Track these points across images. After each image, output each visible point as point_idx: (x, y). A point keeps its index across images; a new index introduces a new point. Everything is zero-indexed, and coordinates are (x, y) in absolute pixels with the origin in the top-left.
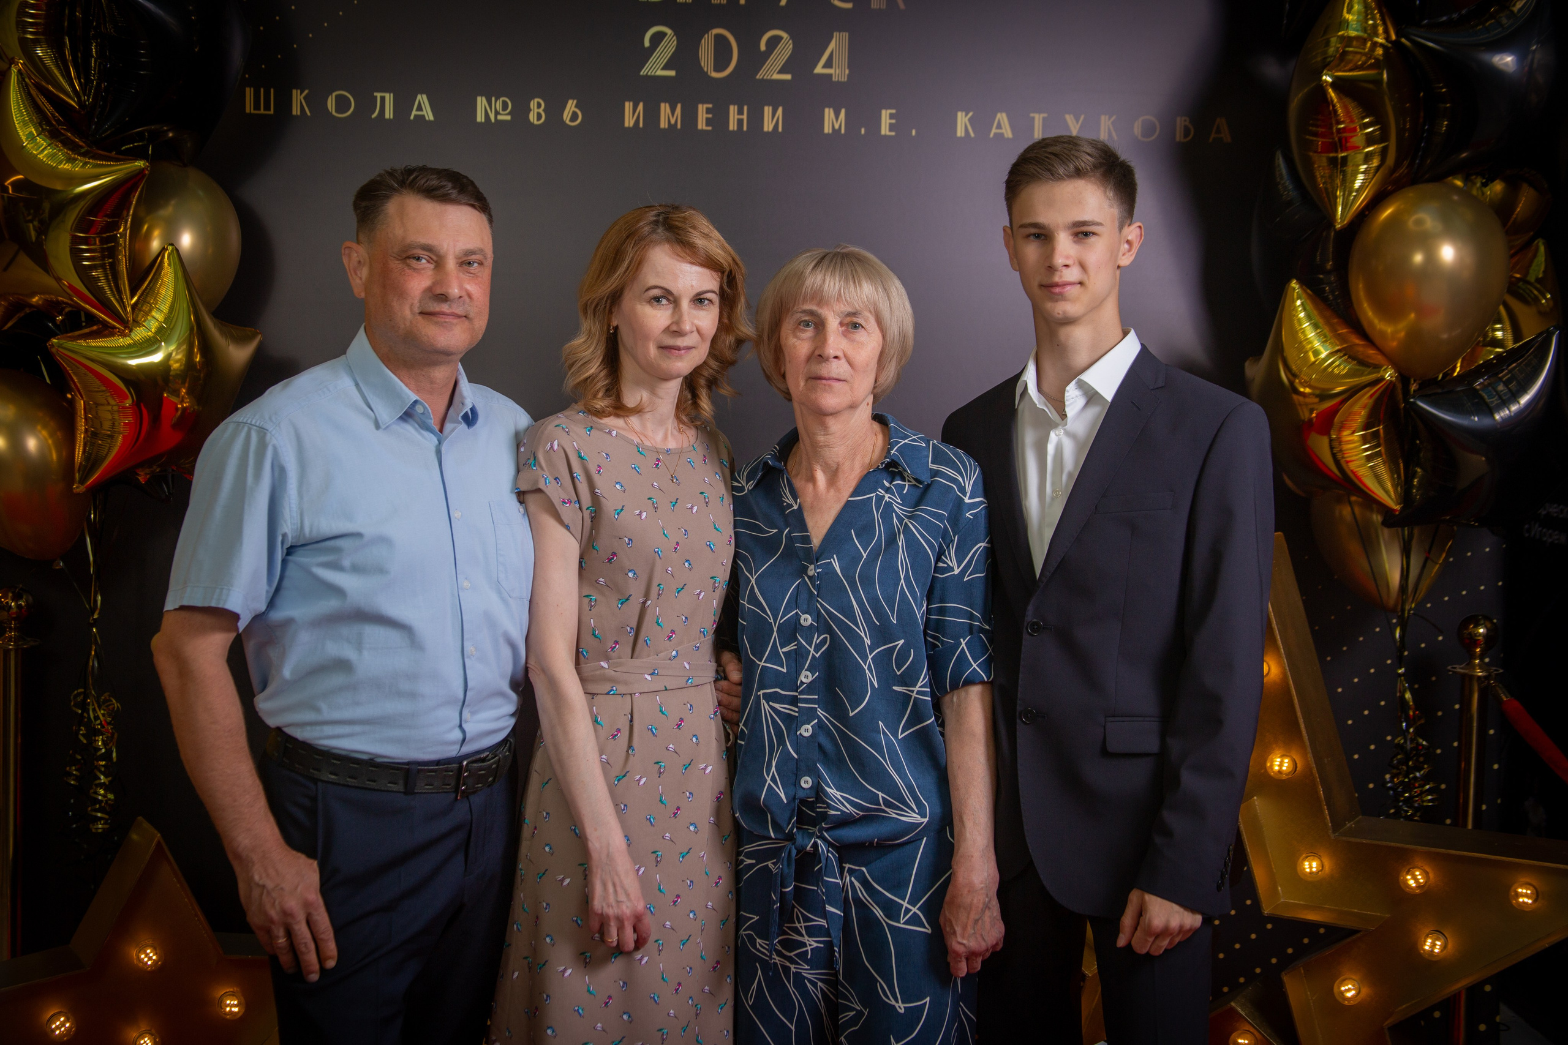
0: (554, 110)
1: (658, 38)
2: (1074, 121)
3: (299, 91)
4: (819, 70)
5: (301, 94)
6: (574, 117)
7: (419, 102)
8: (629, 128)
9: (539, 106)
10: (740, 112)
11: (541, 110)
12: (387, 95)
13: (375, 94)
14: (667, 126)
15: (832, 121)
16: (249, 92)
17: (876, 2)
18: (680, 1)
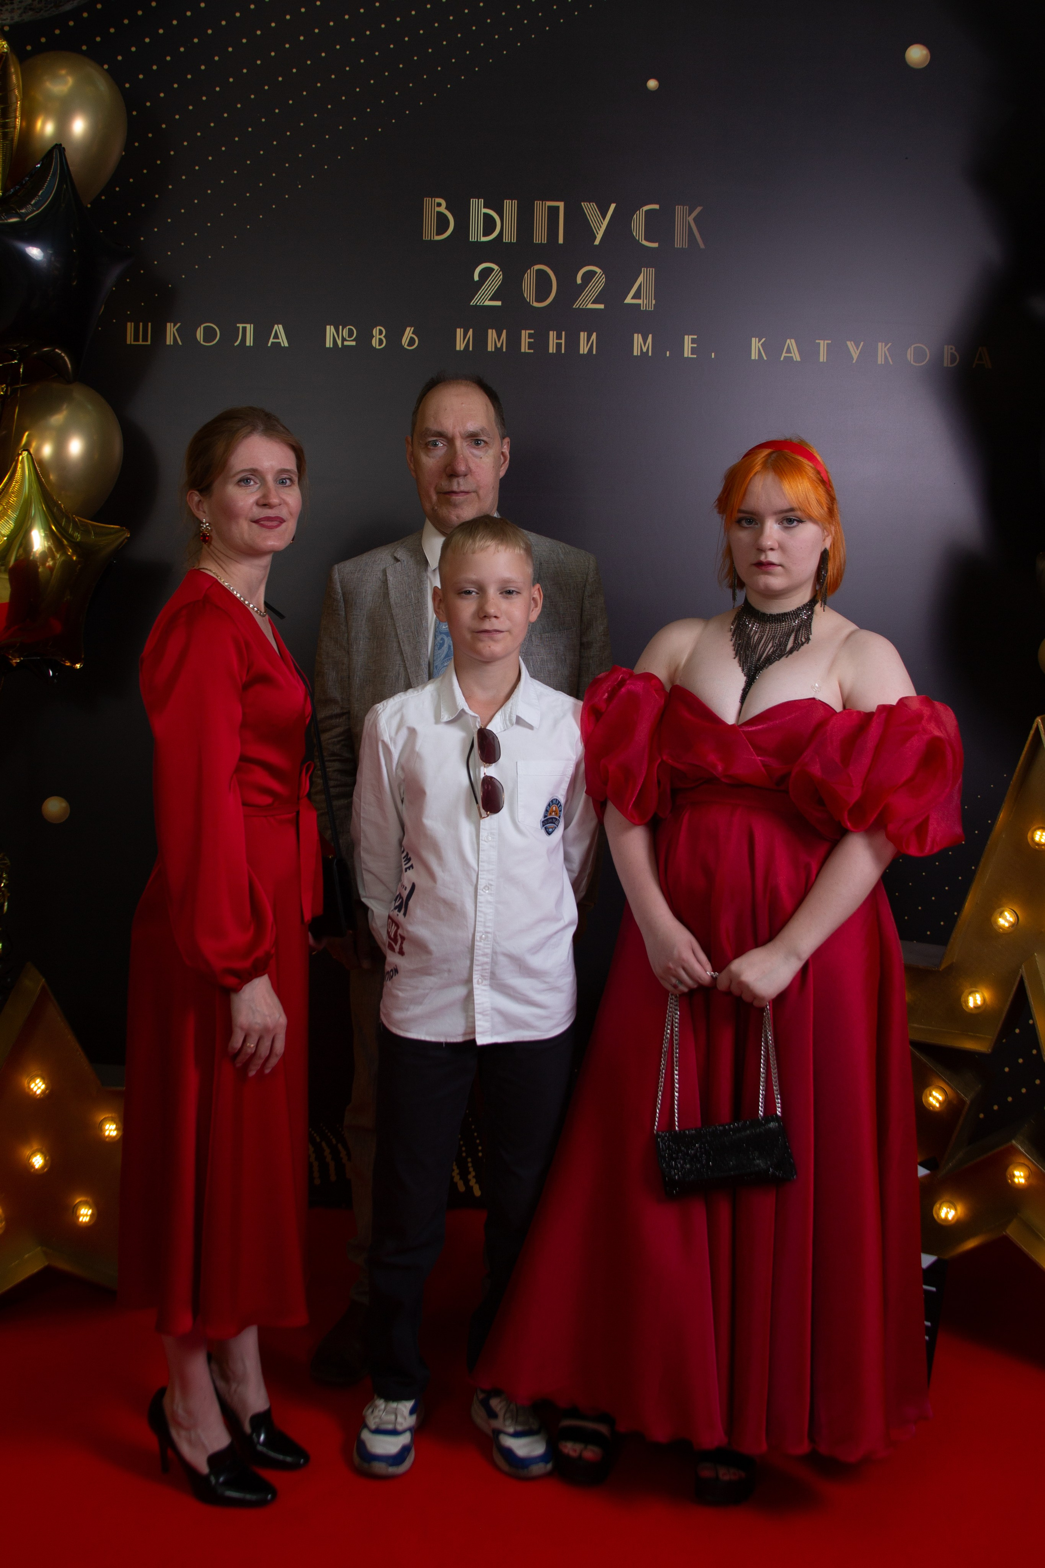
0: (394, 336)
1: (486, 273)
2: (855, 348)
3: (172, 324)
4: (629, 300)
5: (174, 326)
6: (412, 342)
7: (276, 331)
8: (460, 351)
9: (381, 332)
10: (559, 337)
11: (382, 337)
12: (248, 326)
13: (238, 325)
14: (493, 350)
15: (640, 344)
16: (130, 327)
17: (680, 241)
18: (506, 239)
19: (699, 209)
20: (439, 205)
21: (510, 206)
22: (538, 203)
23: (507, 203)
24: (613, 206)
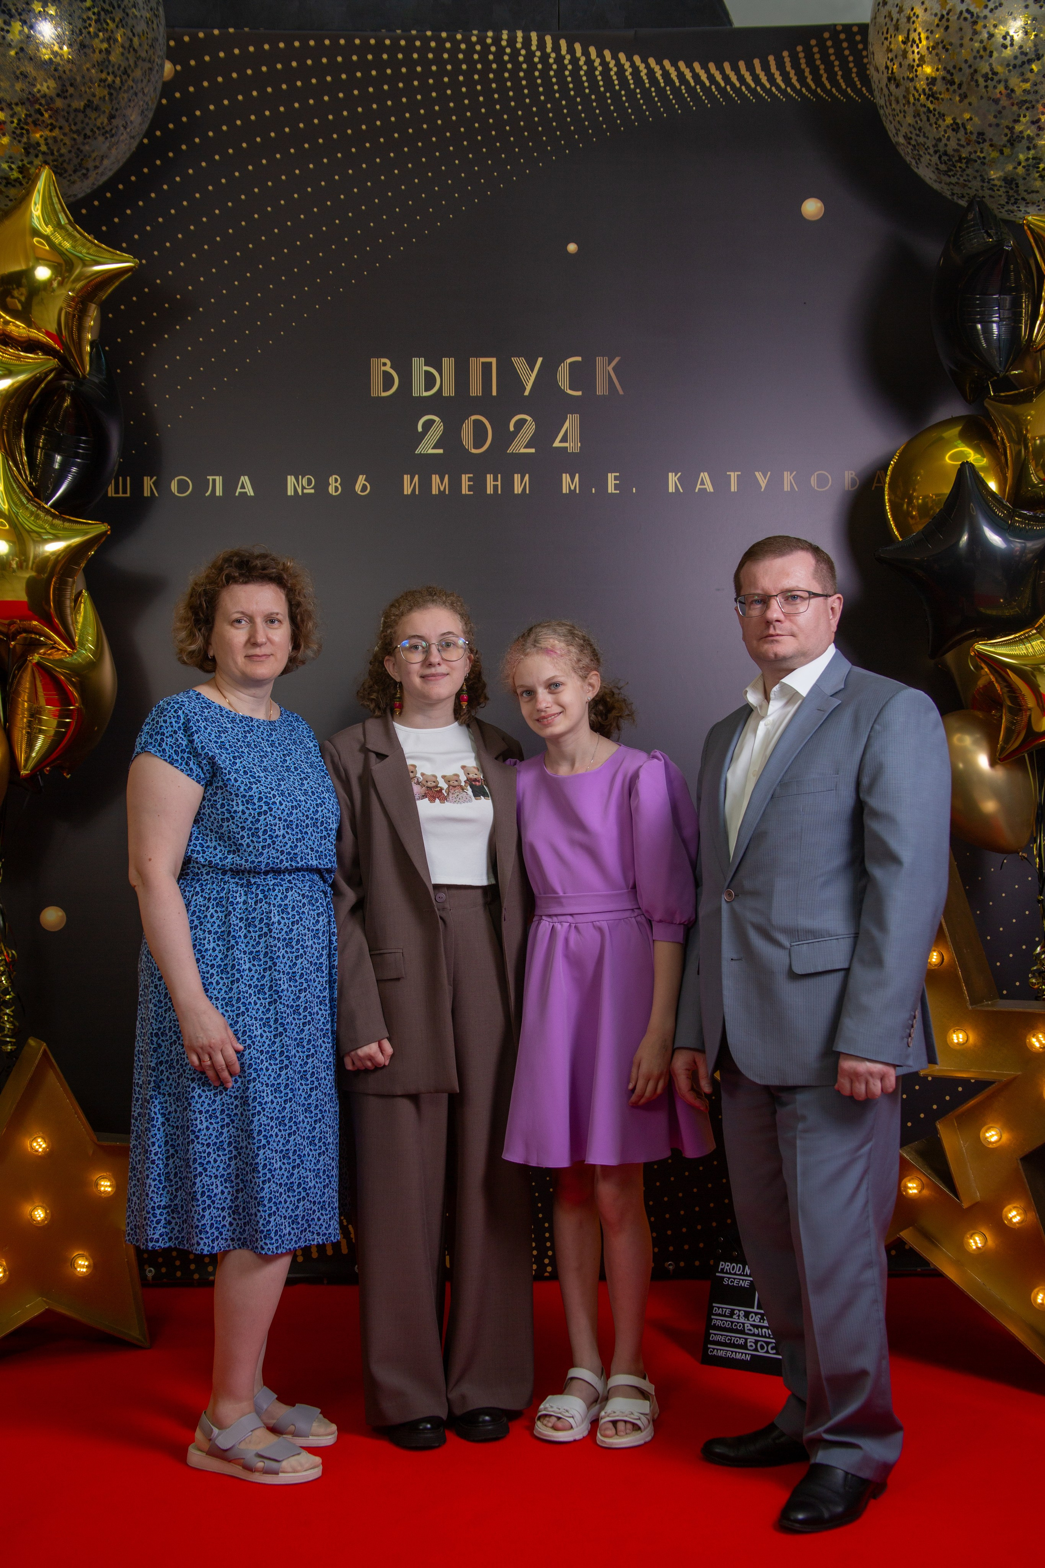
0: (348, 484)
1: (428, 425)
2: (763, 477)
3: (149, 477)
4: (557, 444)
5: (151, 479)
6: (364, 488)
7: (243, 482)
8: (407, 495)
9: (336, 481)
10: (495, 479)
11: (337, 484)
12: (217, 478)
13: (208, 477)
14: (437, 493)
15: (569, 483)
16: (111, 482)
17: (601, 389)
18: (445, 394)
19: (617, 359)
20: (384, 364)
21: (448, 363)
22: (472, 360)
23: (445, 360)
24: (540, 360)
